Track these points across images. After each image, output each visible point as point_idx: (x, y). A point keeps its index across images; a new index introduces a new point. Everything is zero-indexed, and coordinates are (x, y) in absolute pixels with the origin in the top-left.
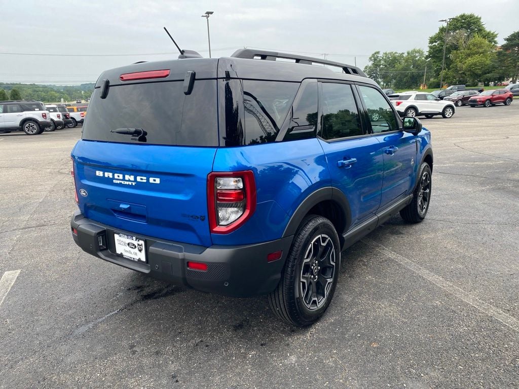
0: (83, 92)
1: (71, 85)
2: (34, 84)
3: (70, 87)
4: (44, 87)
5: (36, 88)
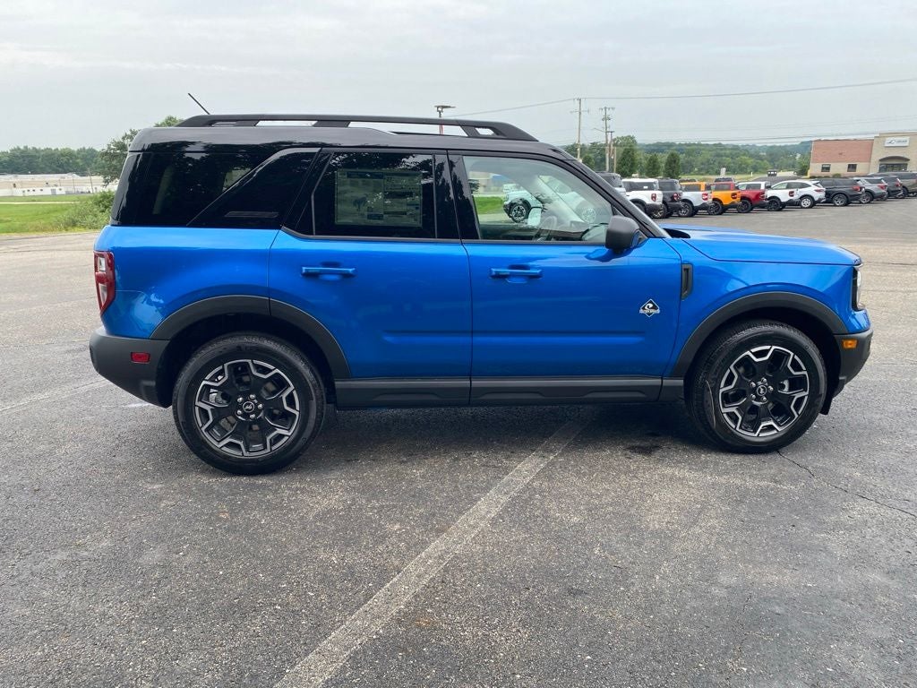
0: (799, 155)
1: (783, 144)
2: (720, 144)
3: (780, 147)
4: (736, 148)
5: (722, 150)
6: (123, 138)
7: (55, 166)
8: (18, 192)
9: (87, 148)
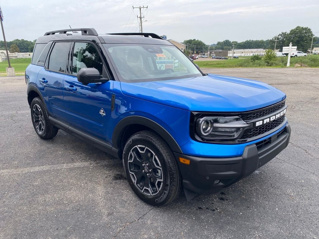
6: (279, 35)
7: (256, 46)
8: (243, 55)
9: (269, 39)
